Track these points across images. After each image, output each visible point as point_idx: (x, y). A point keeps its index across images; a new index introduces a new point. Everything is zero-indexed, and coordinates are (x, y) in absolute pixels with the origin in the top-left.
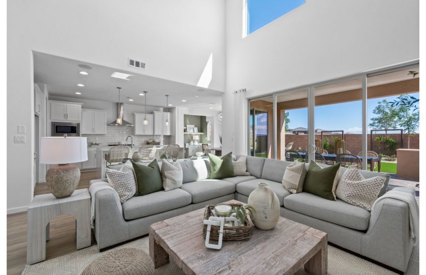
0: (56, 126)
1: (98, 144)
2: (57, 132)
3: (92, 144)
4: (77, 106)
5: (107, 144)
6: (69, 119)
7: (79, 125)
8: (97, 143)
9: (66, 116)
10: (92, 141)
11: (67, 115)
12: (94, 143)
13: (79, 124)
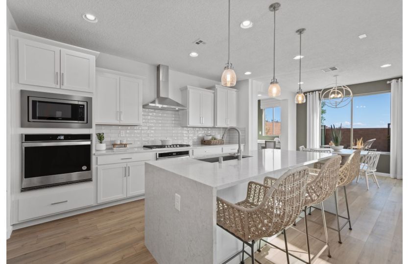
0: (34, 102)
1: (125, 145)
2: (34, 117)
3: (114, 145)
4: (87, 58)
5: (139, 144)
6: (66, 85)
7: (89, 101)
8: (125, 143)
9: (59, 78)
10: (113, 139)
11: (62, 75)
12: (119, 143)
13: (91, 99)
